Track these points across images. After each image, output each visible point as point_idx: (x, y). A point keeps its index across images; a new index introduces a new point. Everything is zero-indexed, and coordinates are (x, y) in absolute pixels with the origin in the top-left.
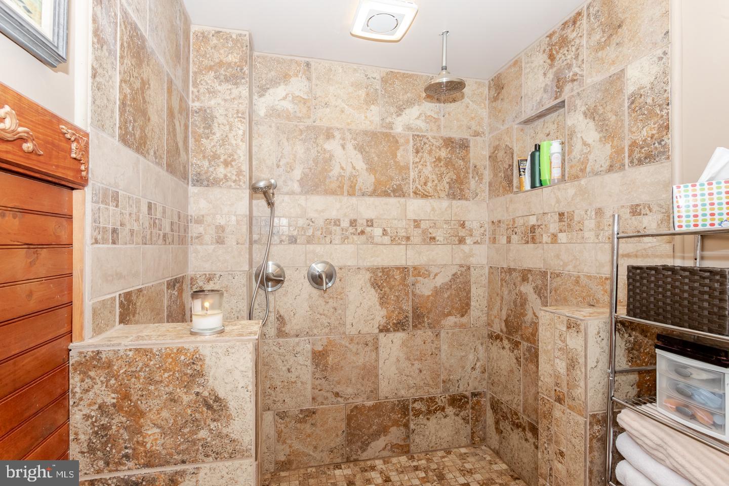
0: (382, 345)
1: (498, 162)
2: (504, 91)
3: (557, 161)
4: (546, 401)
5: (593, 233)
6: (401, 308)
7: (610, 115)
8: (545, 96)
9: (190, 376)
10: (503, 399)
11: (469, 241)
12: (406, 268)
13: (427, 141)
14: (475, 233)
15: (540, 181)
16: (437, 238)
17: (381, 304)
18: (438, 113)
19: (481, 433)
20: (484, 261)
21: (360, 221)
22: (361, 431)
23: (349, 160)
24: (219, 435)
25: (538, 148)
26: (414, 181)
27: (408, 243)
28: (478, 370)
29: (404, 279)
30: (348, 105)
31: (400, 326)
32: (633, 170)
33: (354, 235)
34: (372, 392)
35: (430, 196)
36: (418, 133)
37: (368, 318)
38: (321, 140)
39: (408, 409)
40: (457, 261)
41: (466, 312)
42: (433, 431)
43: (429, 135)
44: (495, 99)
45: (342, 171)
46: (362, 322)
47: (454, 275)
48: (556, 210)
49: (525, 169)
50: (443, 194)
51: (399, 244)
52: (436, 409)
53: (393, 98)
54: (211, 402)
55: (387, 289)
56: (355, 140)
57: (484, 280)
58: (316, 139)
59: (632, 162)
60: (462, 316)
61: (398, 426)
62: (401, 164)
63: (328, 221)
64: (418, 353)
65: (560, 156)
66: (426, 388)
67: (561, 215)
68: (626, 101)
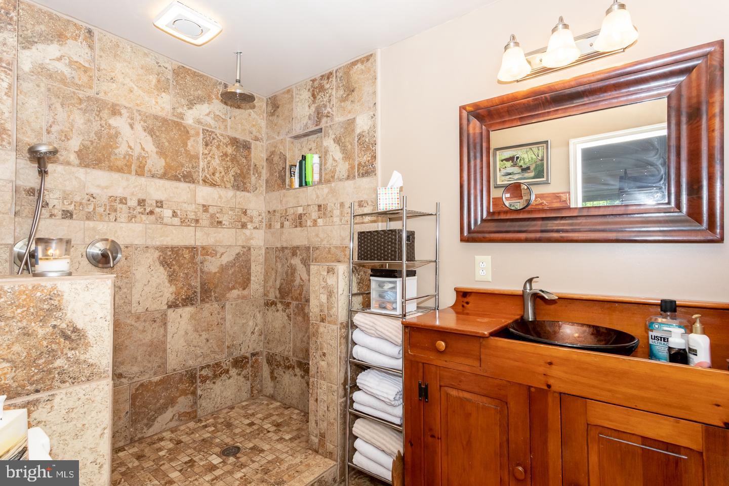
0: (171, 320)
1: (274, 165)
2: (279, 110)
3: (317, 169)
4: (315, 324)
5: (338, 218)
6: (190, 285)
7: (348, 144)
8: (309, 122)
9: (47, 310)
10: (277, 351)
11: (249, 226)
12: (195, 248)
13: (215, 136)
14: (254, 220)
15: (306, 182)
16: (224, 222)
17: (170, 281)
18: (225, 114)
19: (258, 386)
20: (262, 244)
21: (148, 202)
22: (147, 408)
23: (138, 141)
24: (77, 362)
25: (304, 158)
26: (203, 170)
27: (197, 225)
28: (256, 334)
29: (193, 258)
30: (137, 86)
31: (188, 301)
32: (360, 179)
33: (142, 214)
34: (159, 367)
35: (218, 186)
36: (208, 129)
37: (156, 295)
38: (105, 114)
39: (195, 378)
40: (240, 243)
41: (247, 286)
42: (218, 393)
43: (218, 132)
44: (272, 114)
45: (129, 150)
46: (150, 299)
47: (237, 255)
48: (316, 203)
49: (294, 172)
50: (229, 185)
51: (189, 226)
52: (221, 373)
53: (185, 91)
54: (69, 333)
55: (176, 267)
56: (145, 122)
57: (262, 259)
58: (99, 112)
59: (359, 175)
60: (244, 289)
61: (186, 394)
62: (192, 153)
63: (112, 199)
64: (206, 324)
65: (318, 166)
66: (212, 356)
67: (320, 206)
68: (356, 137)
